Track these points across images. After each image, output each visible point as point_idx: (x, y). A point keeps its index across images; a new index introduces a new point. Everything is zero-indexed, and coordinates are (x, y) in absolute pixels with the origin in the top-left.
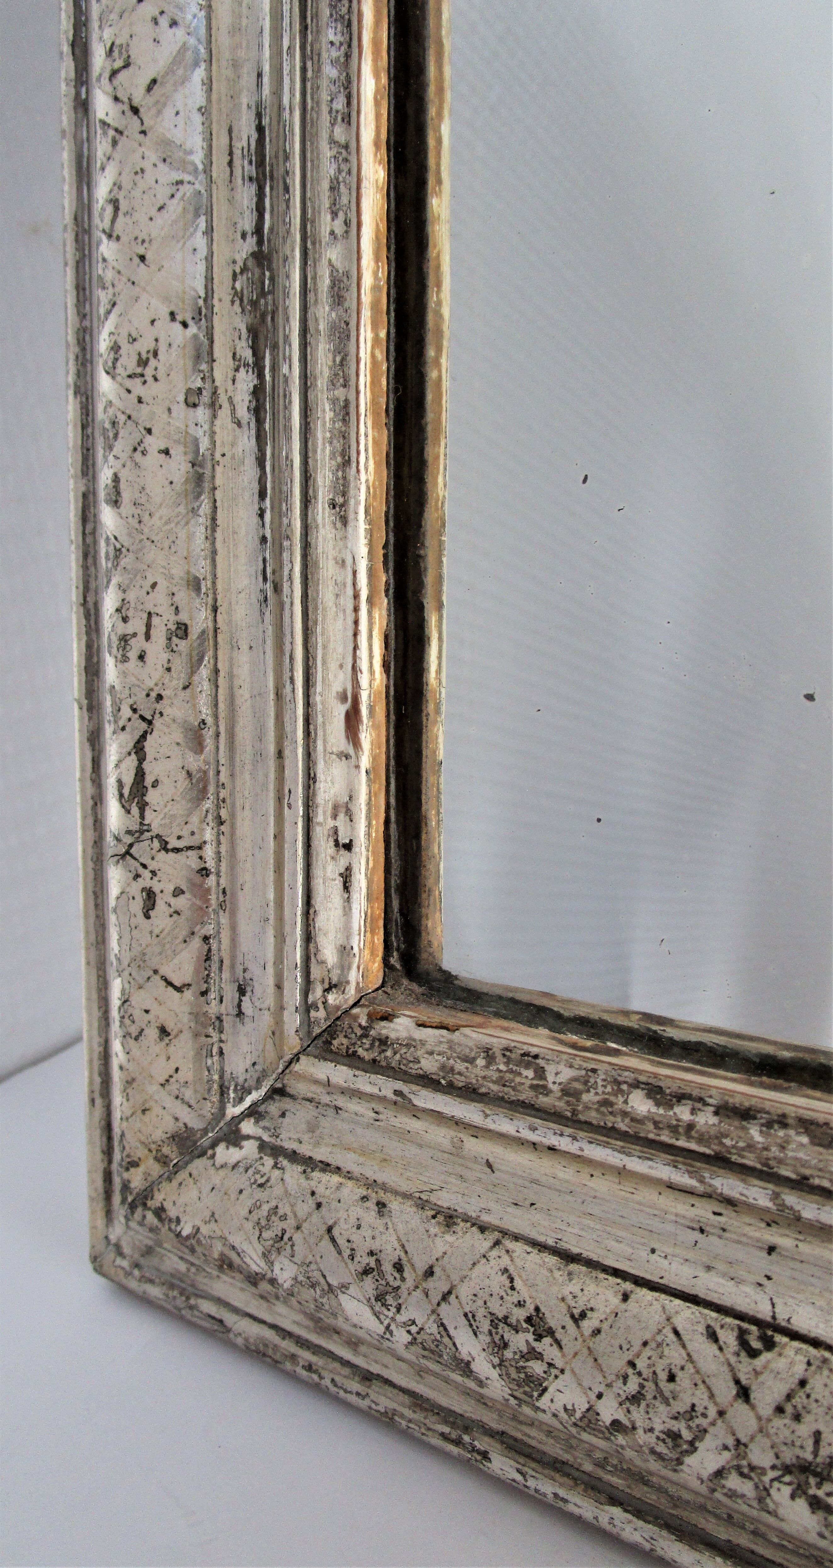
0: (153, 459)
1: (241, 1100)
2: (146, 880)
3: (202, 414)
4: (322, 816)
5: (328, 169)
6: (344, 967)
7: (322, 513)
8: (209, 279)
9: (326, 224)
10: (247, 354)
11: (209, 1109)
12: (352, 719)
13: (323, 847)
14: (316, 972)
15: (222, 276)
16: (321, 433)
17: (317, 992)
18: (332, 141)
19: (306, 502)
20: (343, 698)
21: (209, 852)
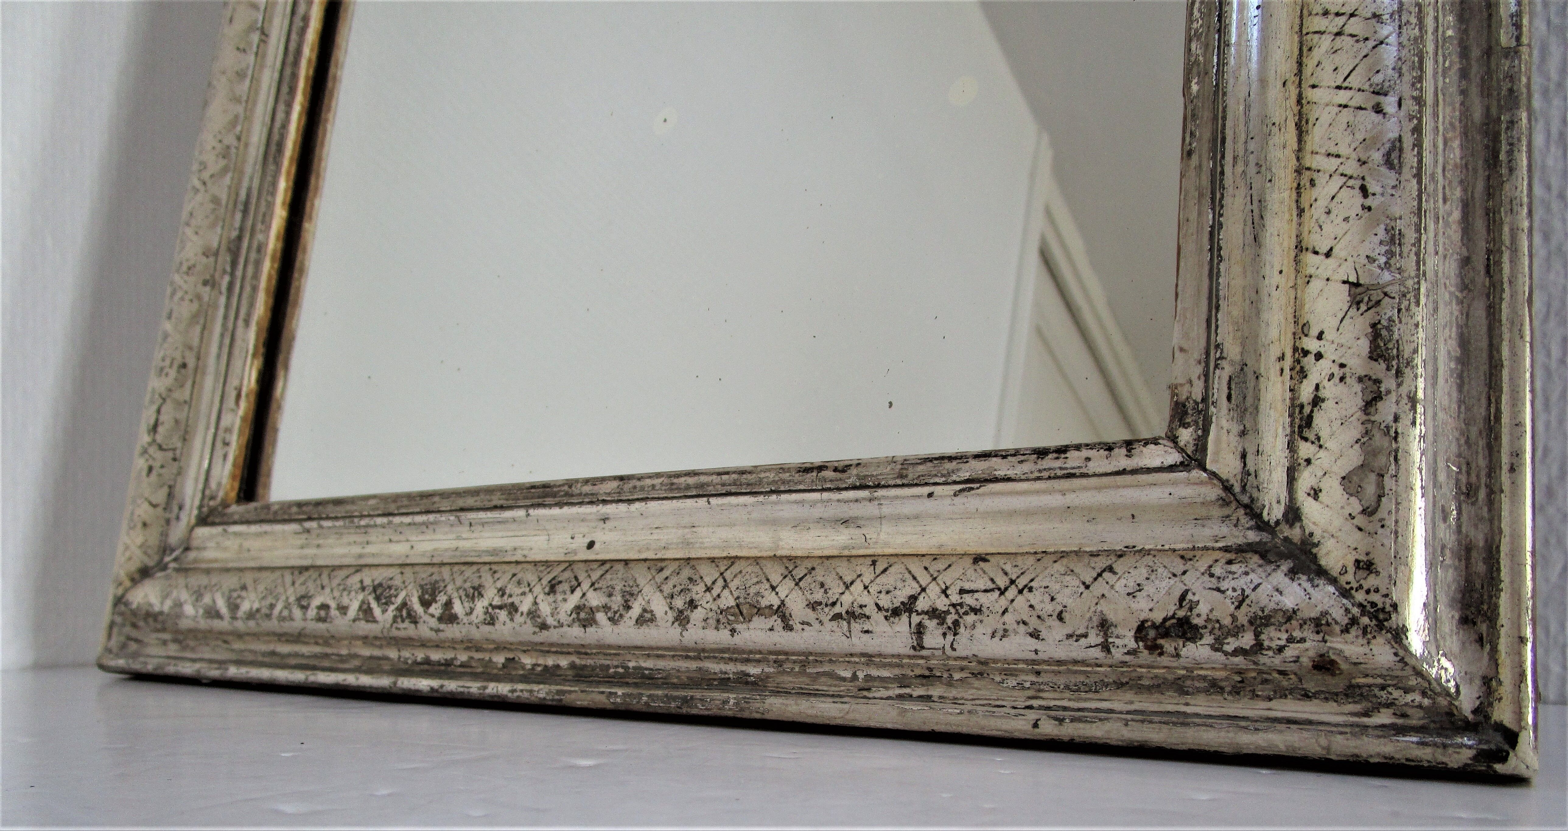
0: (187, 302)
1: (171, 554)
2: (151, 462)
3: (208, 289)
4: (221, 433)
5: (263, 209)
6: (218, 490)
7: (240, 323)
8: (220, 243)
9: (259, 226)
10: (228, 269)
11: (156, 558)
12: (239, 396)
13: (219, 444)
14: (208, 492)
15: (224, 242)
16: (245, 295)
17: (206, 501)
18: (266, 201)
19: (236, 317)
20: (236, 389)
21: (178, 452)
